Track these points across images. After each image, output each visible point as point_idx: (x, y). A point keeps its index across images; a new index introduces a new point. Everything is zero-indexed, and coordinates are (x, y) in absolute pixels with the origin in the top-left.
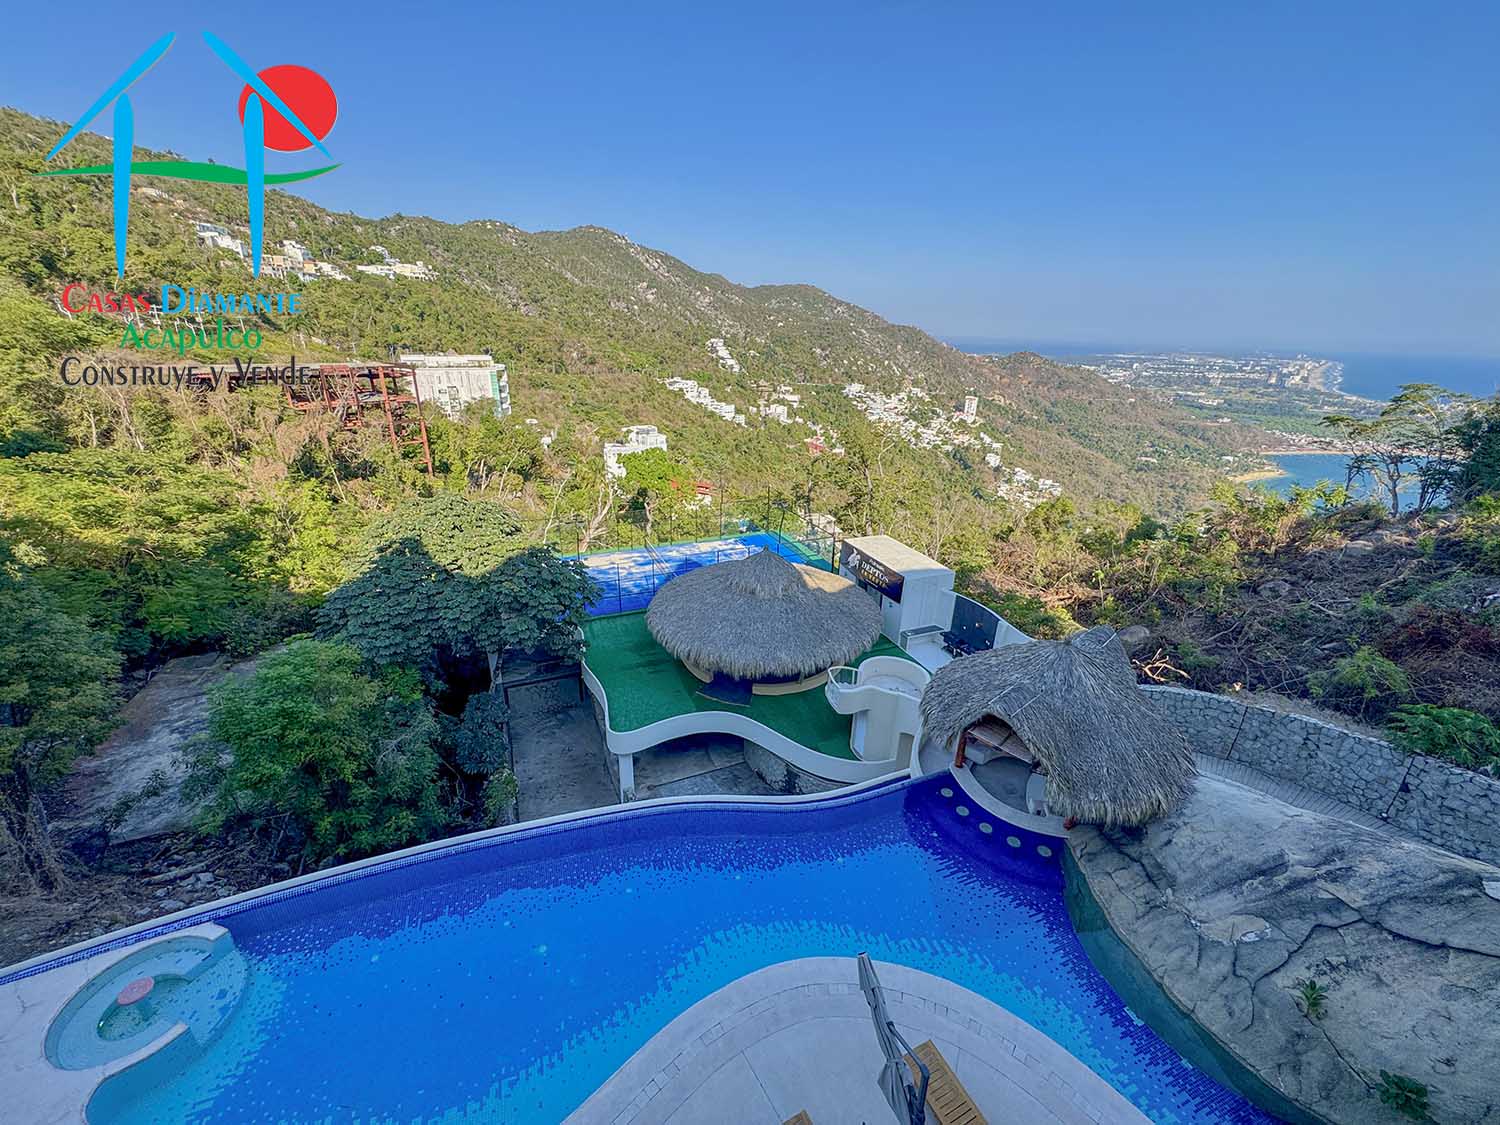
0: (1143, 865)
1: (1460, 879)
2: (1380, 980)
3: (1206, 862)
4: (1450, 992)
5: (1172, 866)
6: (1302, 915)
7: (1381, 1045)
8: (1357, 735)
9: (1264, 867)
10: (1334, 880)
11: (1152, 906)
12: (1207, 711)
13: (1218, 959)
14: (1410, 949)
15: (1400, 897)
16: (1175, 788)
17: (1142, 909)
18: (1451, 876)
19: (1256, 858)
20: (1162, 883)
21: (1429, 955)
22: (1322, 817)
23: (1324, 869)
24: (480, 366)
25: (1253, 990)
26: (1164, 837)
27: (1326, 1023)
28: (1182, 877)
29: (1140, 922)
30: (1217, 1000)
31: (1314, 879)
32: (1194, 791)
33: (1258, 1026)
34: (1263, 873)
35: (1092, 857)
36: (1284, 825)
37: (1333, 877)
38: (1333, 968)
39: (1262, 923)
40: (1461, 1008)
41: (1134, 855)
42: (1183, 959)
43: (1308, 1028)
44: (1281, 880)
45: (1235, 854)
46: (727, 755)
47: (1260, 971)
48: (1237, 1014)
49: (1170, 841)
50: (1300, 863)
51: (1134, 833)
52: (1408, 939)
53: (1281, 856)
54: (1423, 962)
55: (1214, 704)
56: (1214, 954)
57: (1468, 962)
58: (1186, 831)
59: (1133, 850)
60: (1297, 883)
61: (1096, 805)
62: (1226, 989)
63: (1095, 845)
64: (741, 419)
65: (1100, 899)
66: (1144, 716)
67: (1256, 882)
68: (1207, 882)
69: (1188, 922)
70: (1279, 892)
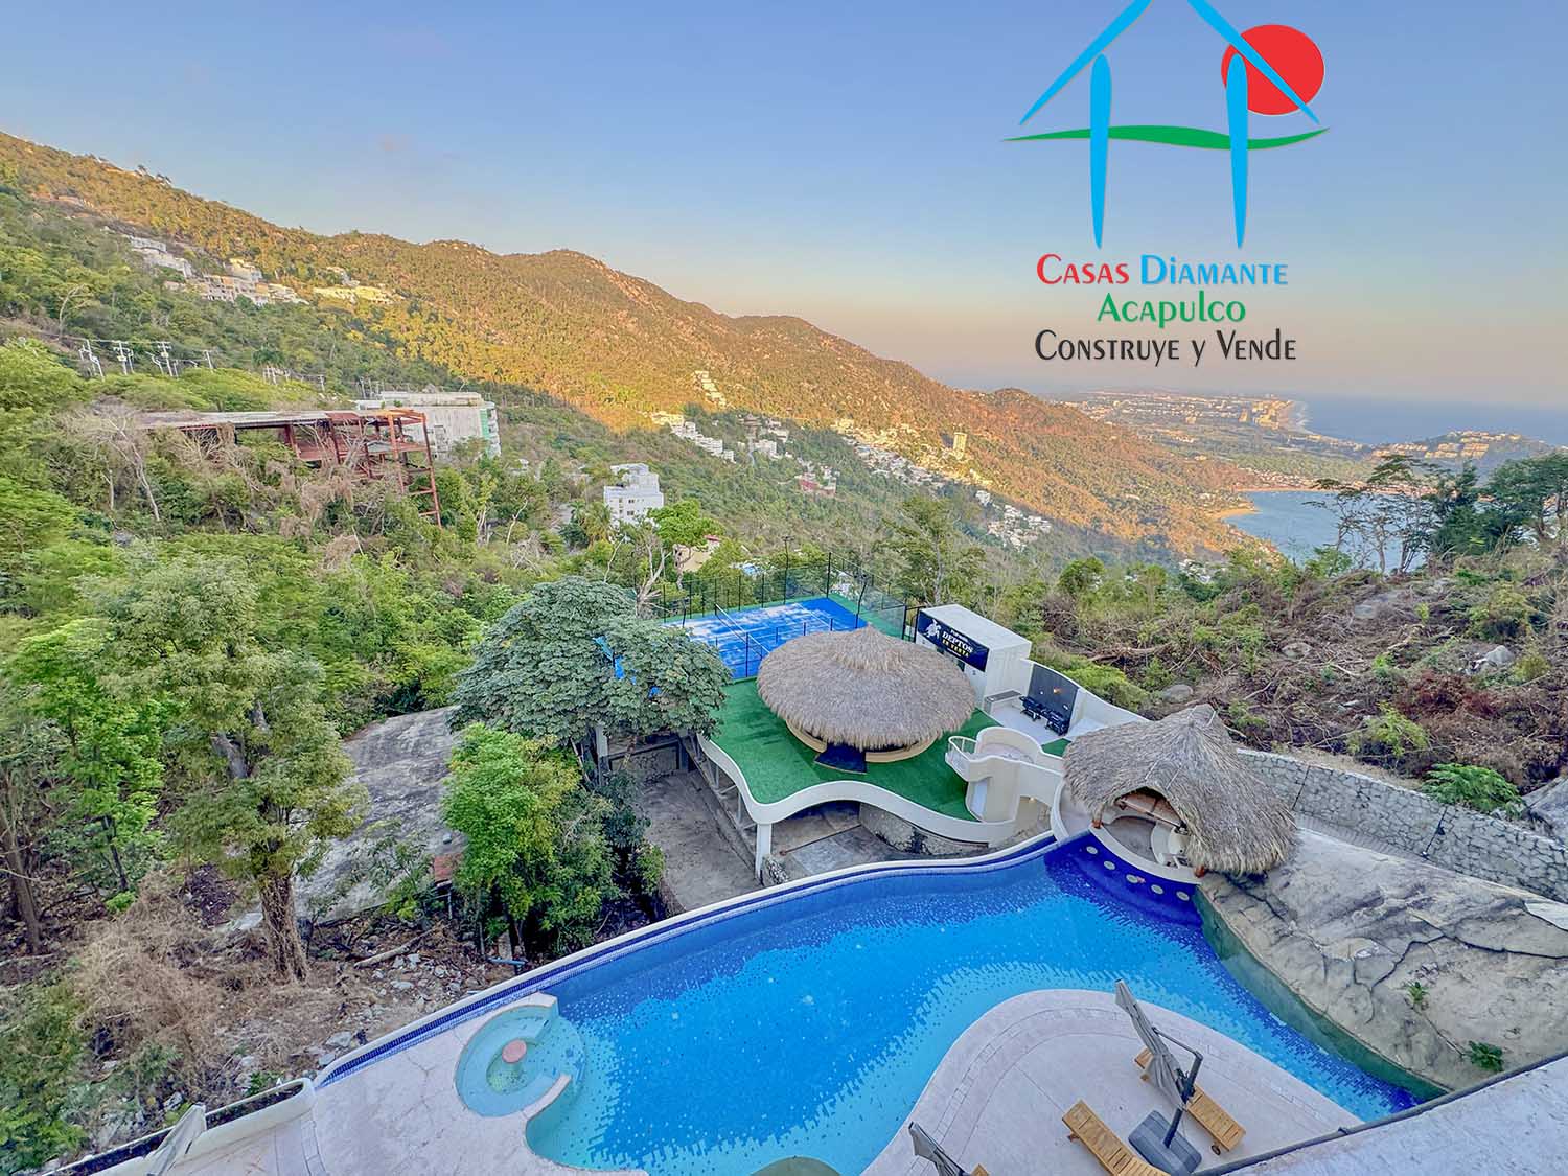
0: (1268, 904)
1: (1511, 903)
2: (1463, 979)
3: (1319, 899)
4: (1511, 982)
5: (1292, 903)
6: (1400, 935)
7: (1469, 1024)
8: (1400, 789)
9: (1366, 900)
10: (1420, 908)
11: (1281, 936)
12: (1276, 770)
13: (1340, 973)
14: (1482, 954)
15: (1468, 918)
16: (1287, 842)
17: (1273, 938)
18: (1503, 901)
19: (1359, 895)
20: (1286, 917)
21: (1494, 958)
22: (1403, 861)
23: (1411, 900)
24: (469, 405)
25: (1372, 992)
26: (1283, 880)
27: (1427, 1011)
28: (1301, 912)
29: (1274, 949)
30: (1343, 1002)
31: (1405, 908)
32: (1300, 843)
33: (1378, 1018)
34: (1365, 905)
35: (1224, 899)
36: (1376, 868)
37: (1418, 906)
38: (1428, 972)
39: (1371, 943)
40: (1521, 993)
41: (1259, 896)
42: (1313, 974)
43: (1415, 1017)
44: (1380, 910)
45: (1340, 892)
46: (843, 819)
47: (1374, 978)
48: (1361, 1011)
49: (1288, 884)
50: (1392, 896)
51: (1258, 879)
52: (1479, 947)
53: (1378, 891)
54: (1491, 963)
55: (1281, 764)
56: (1337, 968)
57: (1522, 960)
58: (1299, 875)
59: (1258, 892)
60: (1392, 912)
61: (1230, 859)
62: (1350, 993)
63: (1225, 889)
64: (730, 455)
65: (1238, 932)
66: (1255, 783)
67: (1361, 913)
68: (1323, 914)
69: (1313, 945)
70: (1382, 919)
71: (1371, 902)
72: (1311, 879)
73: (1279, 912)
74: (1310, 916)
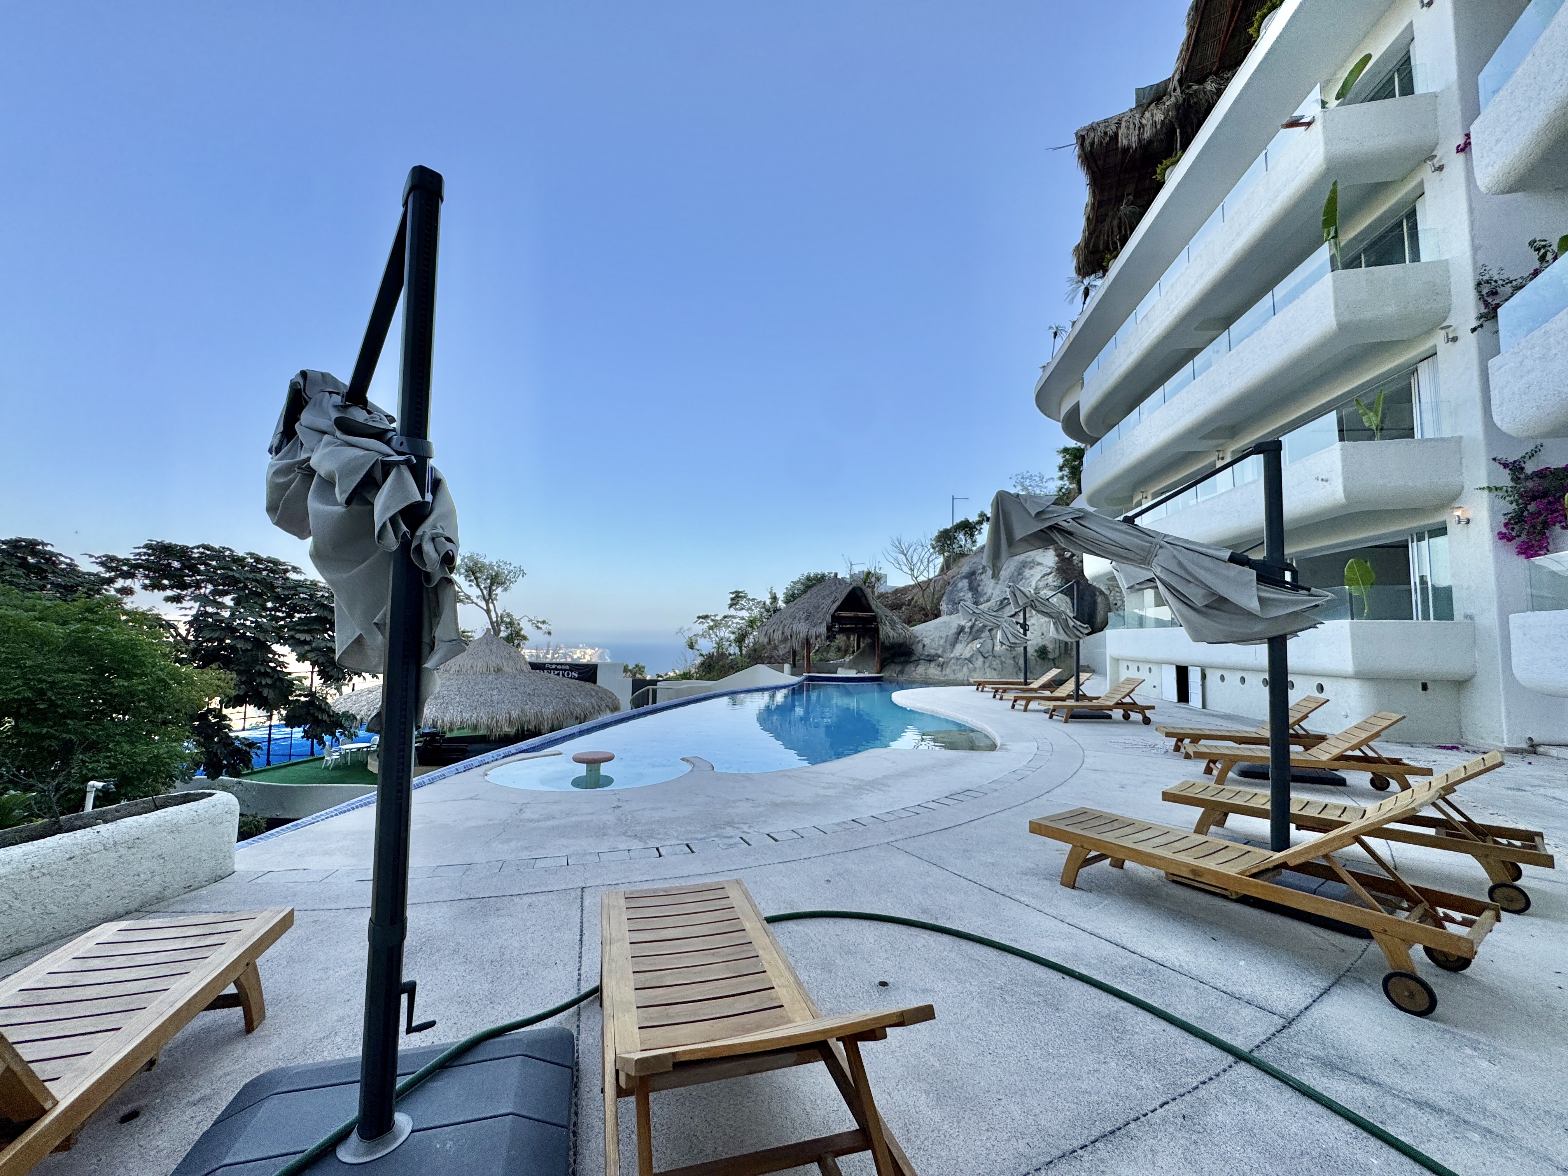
0: (923, 659)
3: (942, 642)
5: (933, 652)
6: (982, 632)
9: (959, 632)
11: (942, 666)
13: (977, 659)
17: (939, 669)
19: (954, 630)
25: (994, 656)
26: (920, 645)
28: (940, 652)
30: (988, 670)
31: (974, 624)
35: (902, 672)
39: (976, 642)
41: (917, 658)
42: (968, 669)
43: (1014, 653)
44: (967, 630)
45: (947, 636)
47: (990, 650)
53: (959, 627)
56: (974, 659)
58: (925, 639)
60: (972, 627)
67: (962, 635)
68: (948, 647)
69: (957, 659)
70: (970, 633)
71: (961, 630)
72: (931, 637)
73: (931, 659)
74: (944, 651)
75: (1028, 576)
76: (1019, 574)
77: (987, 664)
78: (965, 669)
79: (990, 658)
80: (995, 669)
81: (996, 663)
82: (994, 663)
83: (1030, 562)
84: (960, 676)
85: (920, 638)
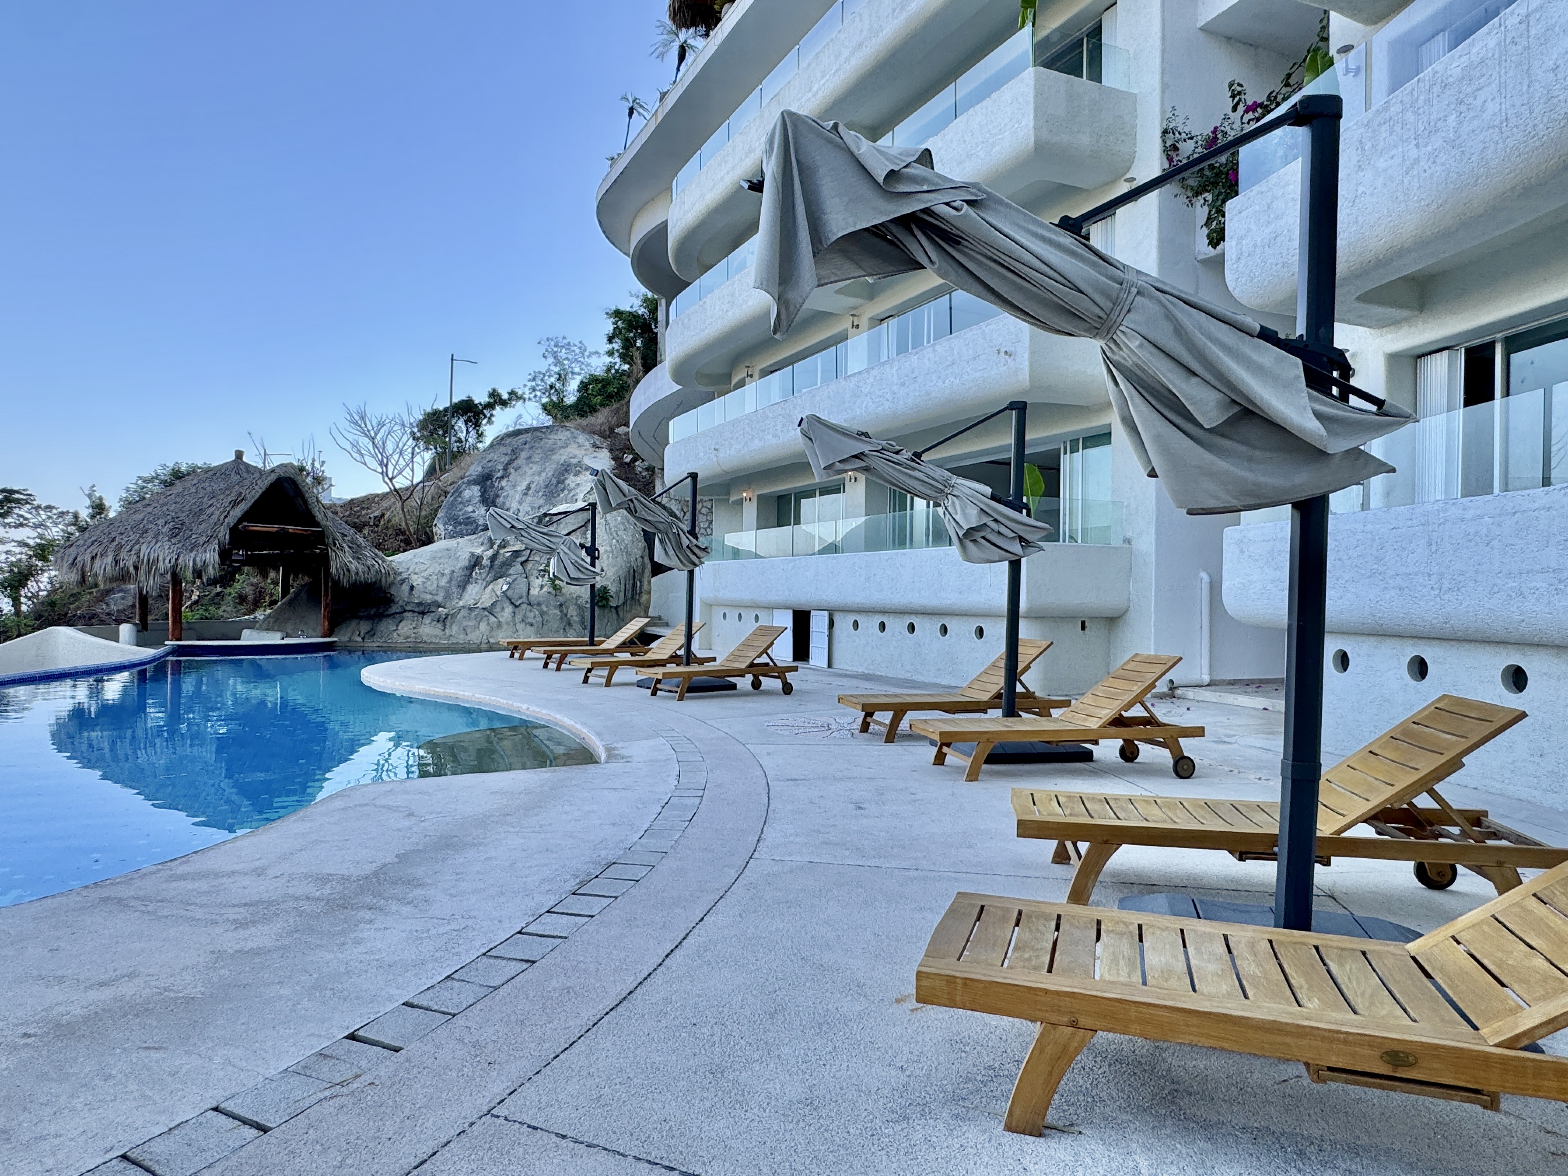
0: (410, 611)
3: (443, 582)
5: (428, 598)
9: (472, 563)
10: (504, 547)
11: (443, 621)
13: (503, 609)
17: (440, 625)
19: (464, 560)
20: (433, 609)
23: (496, 547)
25: (530, 604)
26: (405, 588)
28: (439, 599)
30: (520, 626)
31: (498, 552)
33: (546, 618)
34: (474, 566)
35: (371, 633)
38: (544, 571)
39: (500, 581)
41: (399, 610)
42: (488, 624)
44: (486, 562)
47: (524, 594)
48: (534, 622)
49: (411, 588)
50: (483, 551)
56: (498, 609)
58: (414, 577)
59: (394, 609)
60: (493, 558)
67: (477, 570)
68: (454, 589)
69: (470, 609)
70: (492, 566)
71: (476, 562)
72: (425, 574)
73: (424, 610)
74: (448, 596)
75: (572, 485)
76: (559, 483)
77: (519, 617)
78: (483, 626)
79: (524, 606)
80: (532, 625)
81: (533, 615)
82: (532, 614)
83: (576, 466)
84: (474, 637)
85: (404, 576)
